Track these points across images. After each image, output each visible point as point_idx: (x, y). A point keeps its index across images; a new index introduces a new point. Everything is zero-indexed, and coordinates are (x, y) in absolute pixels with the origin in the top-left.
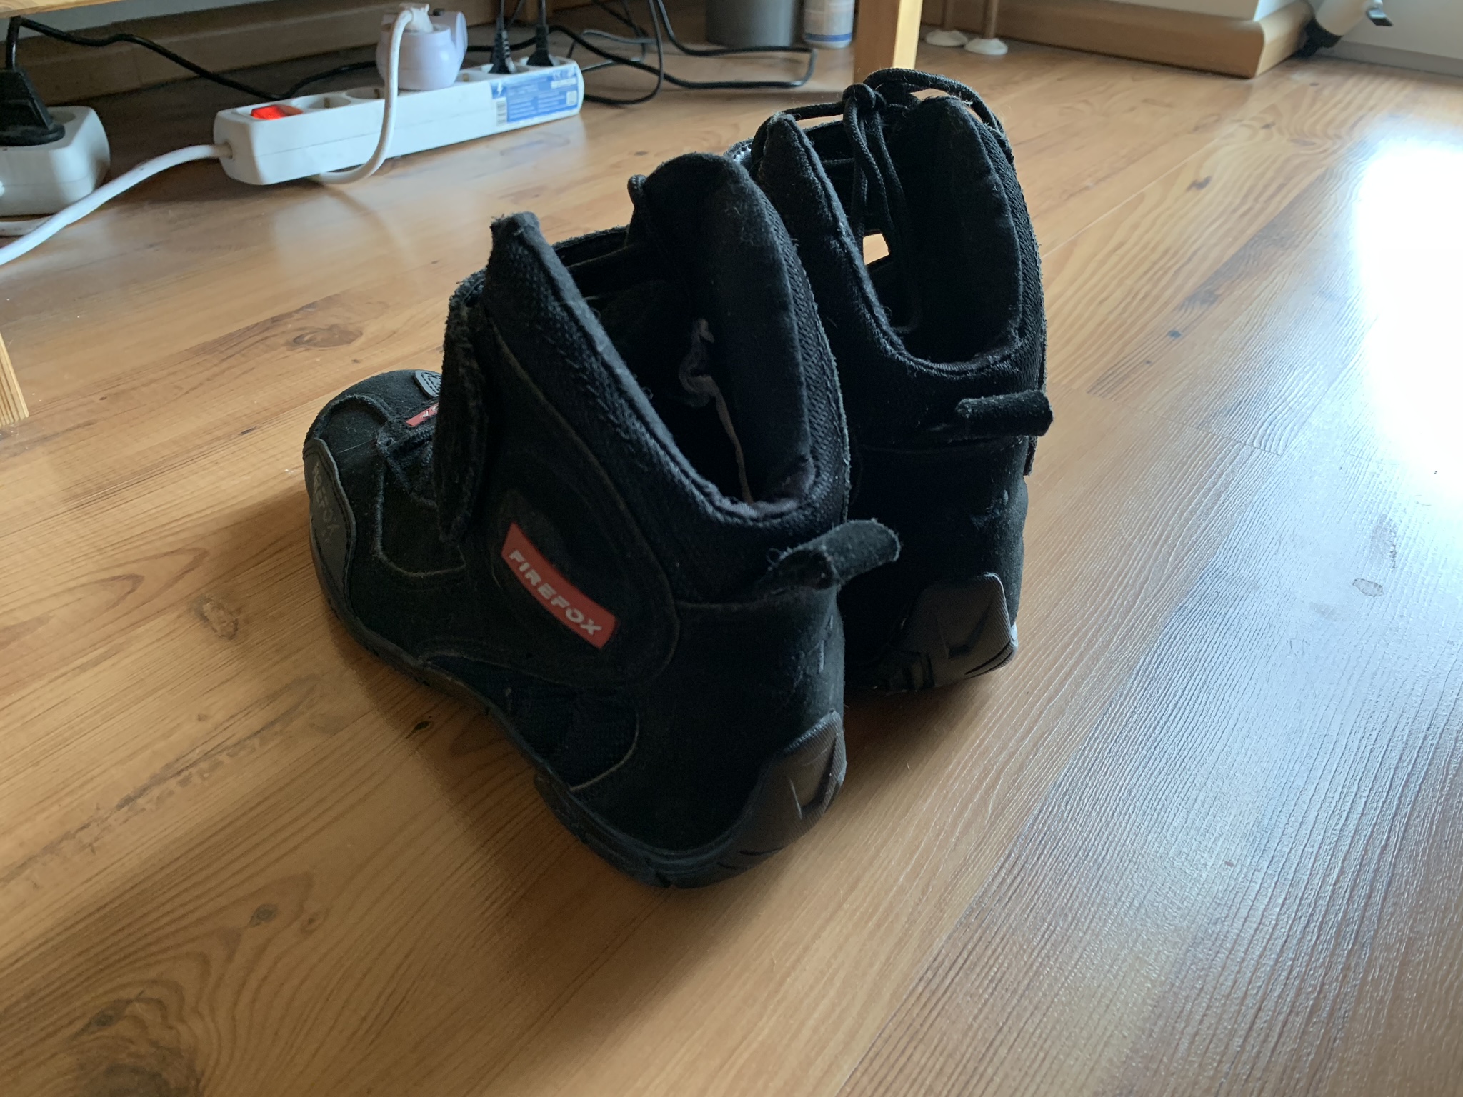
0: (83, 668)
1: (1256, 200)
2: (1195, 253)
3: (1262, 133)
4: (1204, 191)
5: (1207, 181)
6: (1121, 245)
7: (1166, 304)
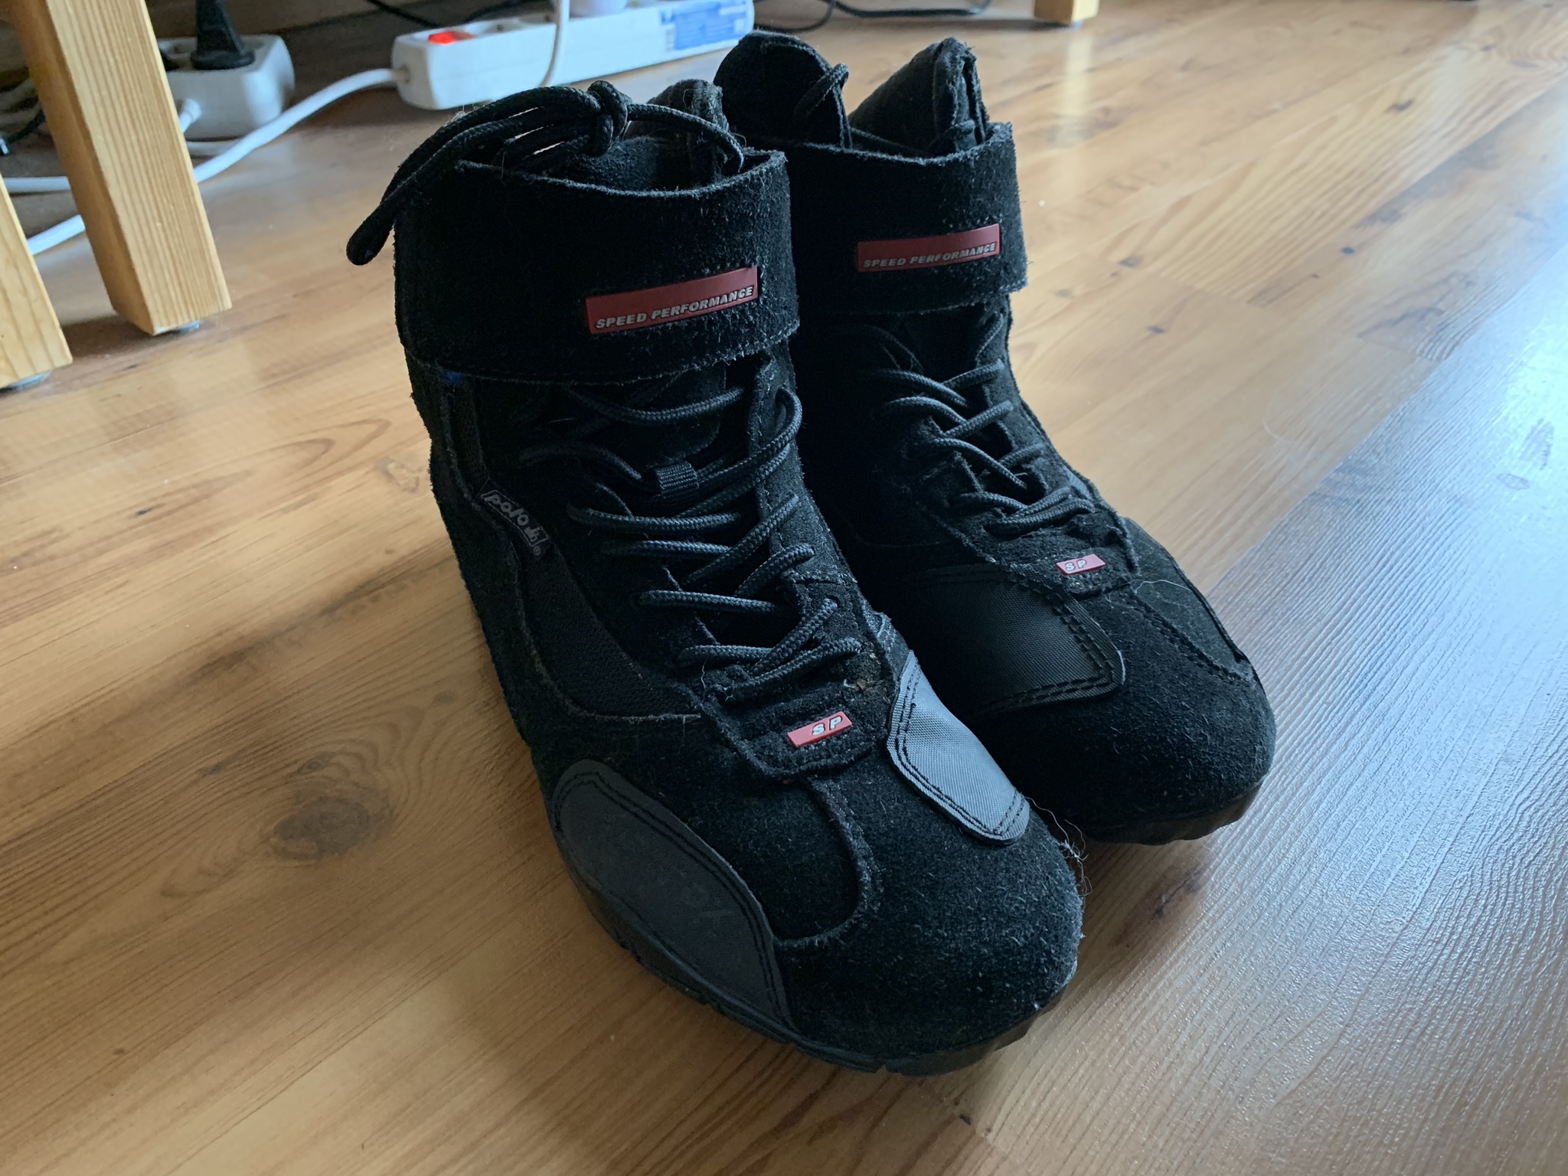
0: (285, 511)
1: (1461, 122)
2: (1384, 173)
3: (1480, 55)
4: (1403, 113)
5: (1409, 104)
6: (1303, 166)
7: (1344, 222)
